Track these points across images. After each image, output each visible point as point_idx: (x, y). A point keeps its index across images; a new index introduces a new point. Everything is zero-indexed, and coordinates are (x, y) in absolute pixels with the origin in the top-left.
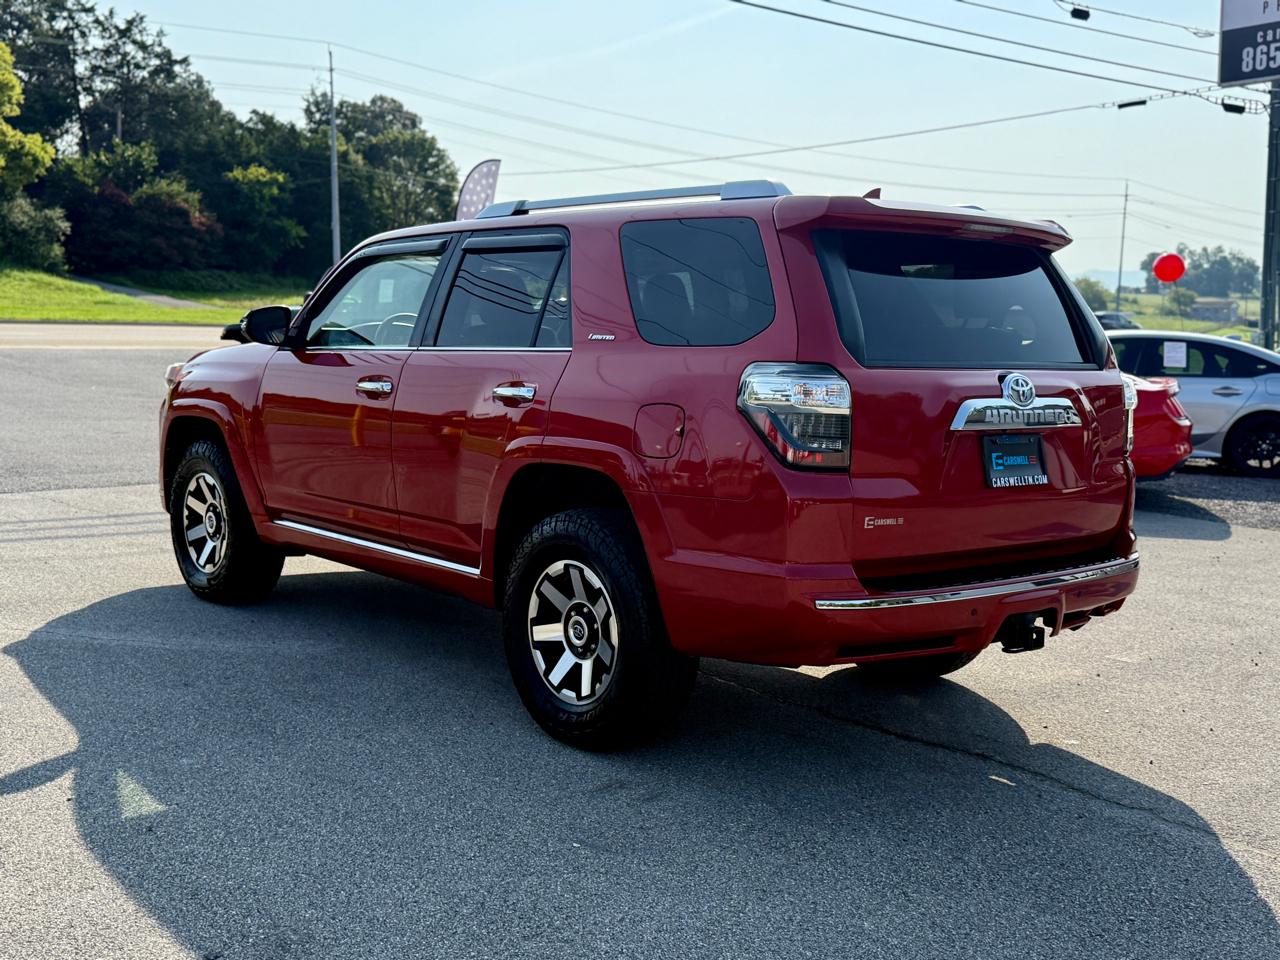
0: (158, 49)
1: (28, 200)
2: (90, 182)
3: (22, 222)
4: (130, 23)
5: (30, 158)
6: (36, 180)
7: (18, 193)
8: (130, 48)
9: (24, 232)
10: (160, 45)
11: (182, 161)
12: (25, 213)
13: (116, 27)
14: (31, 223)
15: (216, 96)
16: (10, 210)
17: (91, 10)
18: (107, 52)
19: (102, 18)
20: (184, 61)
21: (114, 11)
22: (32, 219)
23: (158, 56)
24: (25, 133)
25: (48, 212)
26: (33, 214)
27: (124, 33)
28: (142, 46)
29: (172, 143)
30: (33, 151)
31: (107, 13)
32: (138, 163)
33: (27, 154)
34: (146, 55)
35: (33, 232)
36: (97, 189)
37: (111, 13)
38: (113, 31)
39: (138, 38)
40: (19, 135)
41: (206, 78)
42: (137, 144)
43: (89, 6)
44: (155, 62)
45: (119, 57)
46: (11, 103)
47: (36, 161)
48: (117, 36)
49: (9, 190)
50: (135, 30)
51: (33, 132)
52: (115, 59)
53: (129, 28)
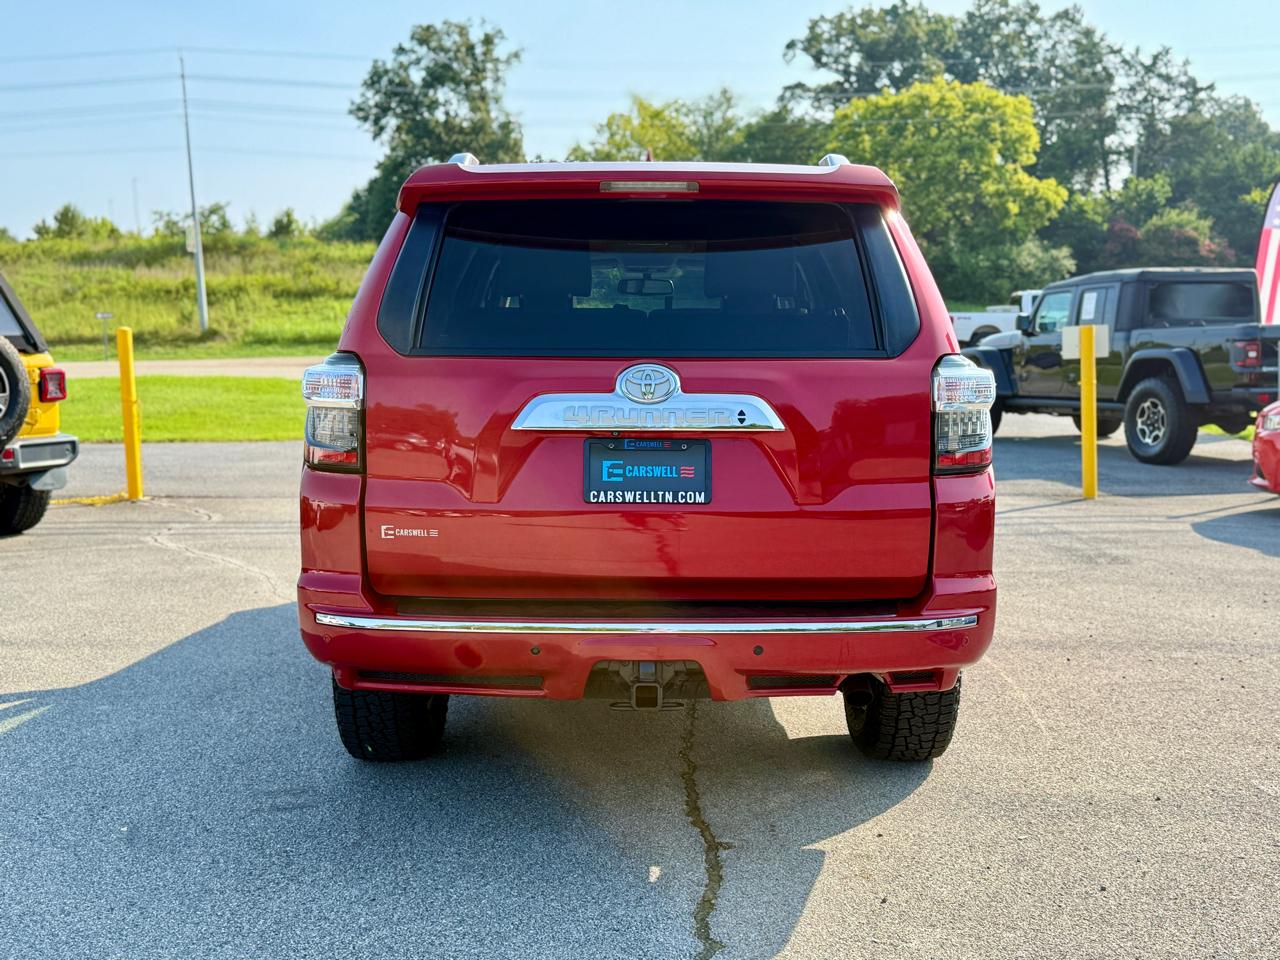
0: (1183, 79)
1: (1037, 243)
2: (1099, 219)
3: (1028, 264)
4: (1156, 58)
5: (1043, 202)
6: (1047, 223)
7: (1030, 237)
8: (1154, 82)
9: (1031, 274)
10: (1186, 74)
11: (1197, 189)
12: (1034, 256)
13: (1142, 64)
14: (1037, 264)
15: (1265, 117)
16: (1019, 254)
17: (1119, 51)
18: (1133, 89)
19: (1128, 58)
20: (1211, 87)
21: (1141, 49)
22: (1040, 260)
23: (1182, 85)
24: (1040, 178)
25: (1054, 252)
26: (1040, 255)
27: (1149, 69)
28: (1167, 79)
29: (1188, 173)
30: (1045, 196)
31: (1133, 52)
32: (1151, 196)
33: (1040, 200)
34: (1171, 87)
35: (1038, 273)
36: (1106, 226)
37: (1137, 51)
38: (1139, 68)
39: (1163, 71)
40: (1035, 181)
41: (1253, 101)
42: (1152, 177)
43: (1116, 48)
44: (1181, 92)
45: (1144, 93)
46: (1027, 152)
47: (1048, 205)
48: (1142, 72)
49: (1020, 235)
50: (1160, 64)
51: (1048, 177)
52: (1140, 96)
53: (1154, 63)
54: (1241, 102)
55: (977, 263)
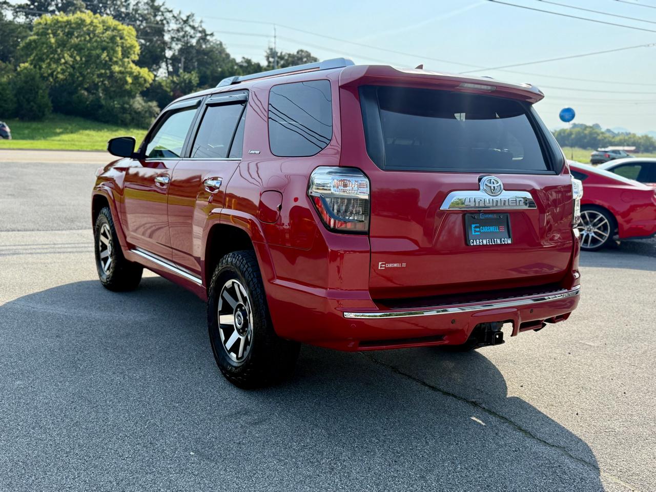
0: (200, 29)
1: (142, 98)
2: (168, 90)
3: (138, 108)
4: (188, 17)
5: (143, 79)
6: (145, 89)
7: (138, 95)
8: (188, 29)
9: (140, 113)
10: (201, 27)
11: (210, 80)
12: (140, 104)
13: (182, 19)
14: (142, 108)
15: (228, 51)
16: (134, 102)
17: (171, 11)
18: (178, 31)
19: (176, 15)
20: (212, 35)
21: (182, 12)
22: (143, 106)
23: (200, 32)
24: (141, 67)
25: (150, 104)
26: (143, 104)
27: (185, 22)
28: (193, 28)
29: (205, 72)
30: (144, 76)
31: (178, 13)
32: (190, 82)
33: (141, 77)
34: (195, 32)
35: (143, 112)
36: (172, 94)
37: (180, 13)
38: (181, 21)
39: (191, 24)
40: (138, 68)
41: (223, 43)
42: (190, 72)
43: (170, 10)
44: (199, 35)
45: (183, 33)
46: (134, 53)
47: (145, 81)
48: (182, 23)
49: (133, 93)
50: (190, 20)
51: (144, 67)
52: (181, 34)
53: (187, 20)
54: (218, 42)
55: (114, 105)
